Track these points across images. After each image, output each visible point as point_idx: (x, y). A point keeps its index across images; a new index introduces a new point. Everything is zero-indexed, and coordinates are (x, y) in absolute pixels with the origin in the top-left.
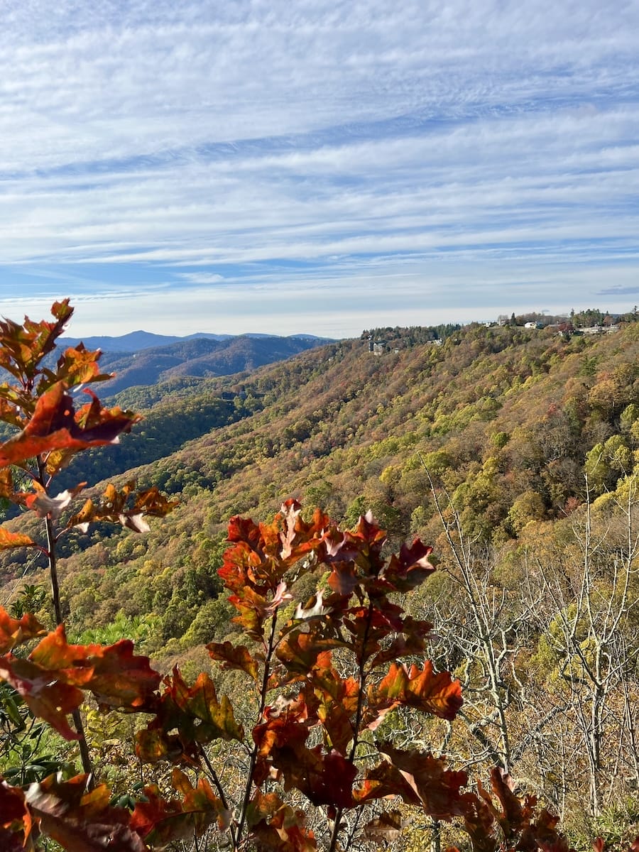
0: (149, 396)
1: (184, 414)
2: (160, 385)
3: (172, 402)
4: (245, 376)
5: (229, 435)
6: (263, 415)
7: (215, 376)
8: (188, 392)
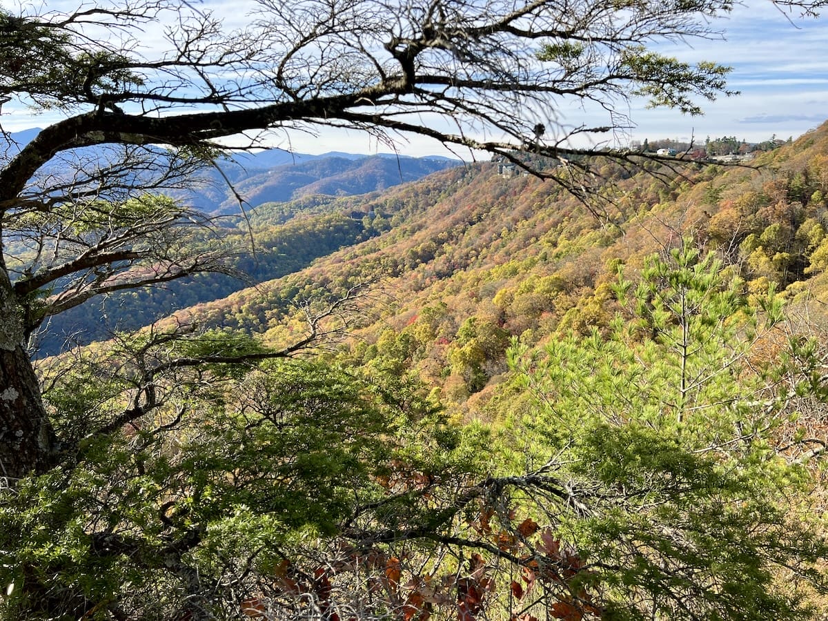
0: (283, 213)
1: (314, 233)
2: (293, 202)
3: (305, 220)
4: (375, 196)
5: (357, 253)
6: (390, 235)
7: (347, 195)
8: (320, 210)
